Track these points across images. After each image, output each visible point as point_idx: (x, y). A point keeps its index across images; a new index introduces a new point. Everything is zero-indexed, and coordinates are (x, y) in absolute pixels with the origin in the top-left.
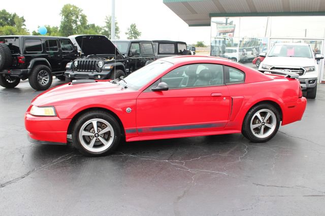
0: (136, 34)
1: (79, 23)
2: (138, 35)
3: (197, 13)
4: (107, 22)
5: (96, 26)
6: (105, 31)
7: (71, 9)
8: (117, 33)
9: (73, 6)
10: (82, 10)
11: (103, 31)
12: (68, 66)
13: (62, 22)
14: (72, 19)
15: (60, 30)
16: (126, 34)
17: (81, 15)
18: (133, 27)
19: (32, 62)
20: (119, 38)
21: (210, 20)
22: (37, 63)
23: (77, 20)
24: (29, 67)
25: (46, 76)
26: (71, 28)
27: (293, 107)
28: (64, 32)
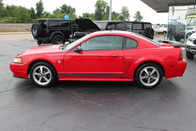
0: (140, 17)
1: (105, 11)
2: (141, 18)
3: (160, 4)
4: (122, 11)
5: (116, 13)
6: (121, 16)
7: (101, 3)
8: (128, 17)
9: (102, 1)
10: (108, 4)
11: (120, 16)
12: (70, 36)
13: (95, 10)
14: (101, 9)
15: (94, 15)
16: (134, 17)
17: (107, 7)
18: (138, 13)
19: (53, 34)
20: (129, 20)
21: (169, 8)
22: (55, 34)
23: (105, 9)
24: (51, 36)
25: (61, 41)
26: (101, 14)
27: (174, 66)
28: (96, 16)
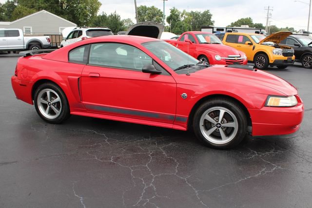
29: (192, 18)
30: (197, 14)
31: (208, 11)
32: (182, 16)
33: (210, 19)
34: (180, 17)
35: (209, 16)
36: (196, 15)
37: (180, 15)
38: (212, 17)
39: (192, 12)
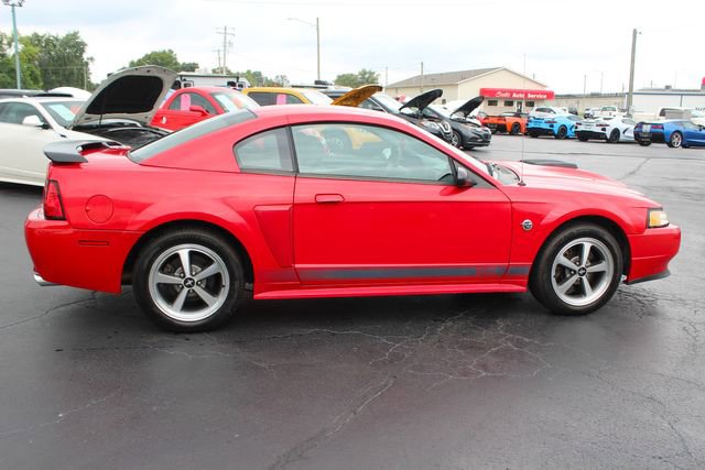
29: (37, 49)
30: (48, 41)
31: (75, 35)
32: (9, 44)
33: (81, 54)
34: (5, 47)
35: (80, 47)
36: (47, 44)
37: (5, 42)
38: (87, 49)
39: (36, 36)
